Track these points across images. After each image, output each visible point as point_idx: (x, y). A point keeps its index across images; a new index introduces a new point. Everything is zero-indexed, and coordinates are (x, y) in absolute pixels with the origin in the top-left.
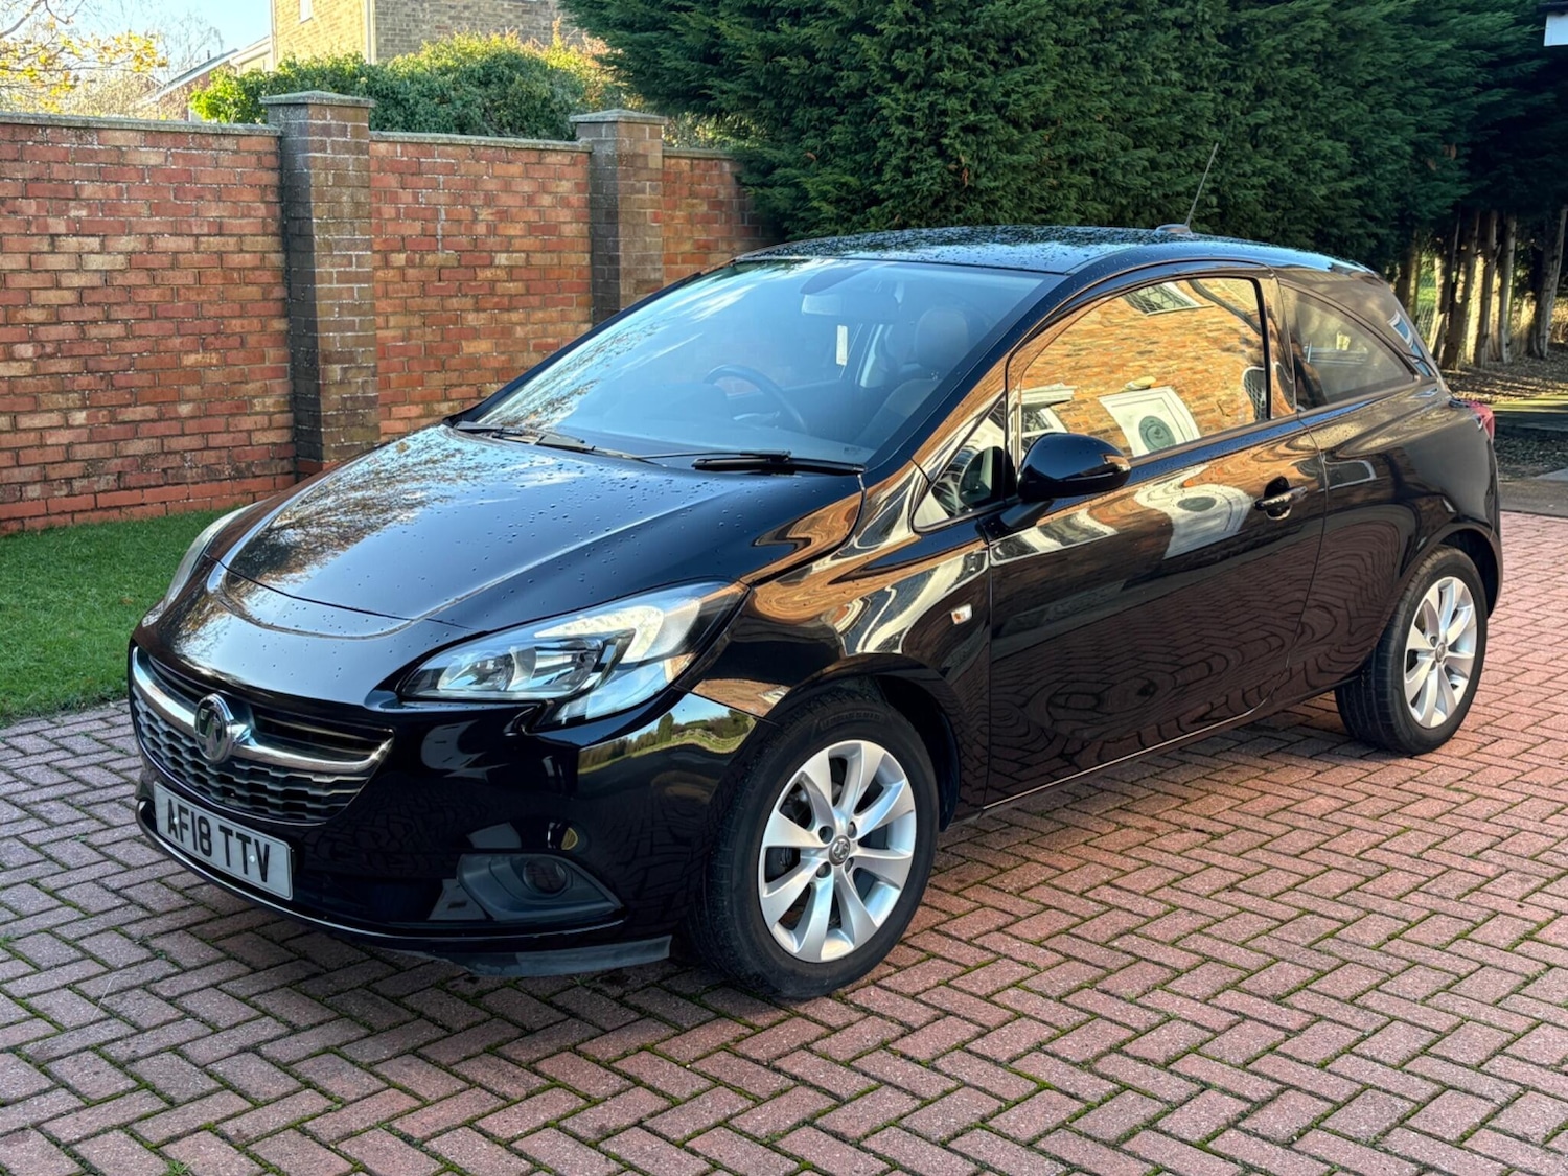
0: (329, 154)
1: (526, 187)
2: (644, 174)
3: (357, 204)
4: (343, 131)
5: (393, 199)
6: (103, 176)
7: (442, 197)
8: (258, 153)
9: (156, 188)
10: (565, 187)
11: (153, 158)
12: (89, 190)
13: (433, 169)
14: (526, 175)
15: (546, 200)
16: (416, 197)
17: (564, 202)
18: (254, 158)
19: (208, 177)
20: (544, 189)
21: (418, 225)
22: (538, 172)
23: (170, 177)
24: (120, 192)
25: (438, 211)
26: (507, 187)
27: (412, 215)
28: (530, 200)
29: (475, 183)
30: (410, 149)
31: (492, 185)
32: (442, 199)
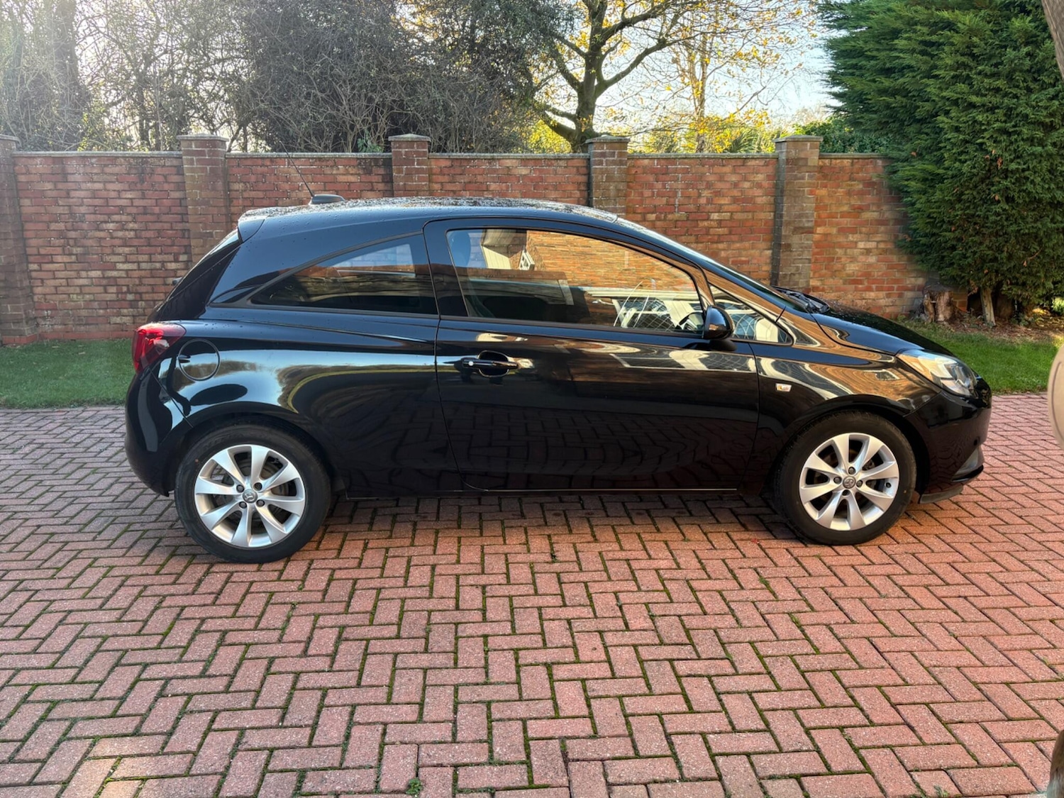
0: (604, 166)
1: (734, 178)
2: (804, 169)
3: (619, 190)
4: (613, 154)
5: (651, 187)
6: (500, 180)
7: (680, 185)
8: (578, 167)
9: (524, 185)
10: (760, 177)
11: (524, 171)
12: (493, 186)
13: (676, 171)
14: (734, 172)
15: (746, 185)
16: (664, 186)
17: (759, 186)
18: (575, 169)
19: (551, 179)
20: (745, 179)
21: (664, 200)
22: (742, 171)
23: (532, 180)
24: (508, 187)
25: (676, 193)
26: (721, 178)
27: (660, 195)
28: (736, 185)
29: (701, 177)
30: (662, 161)
31: (711, 178)
32: (680, 187)
